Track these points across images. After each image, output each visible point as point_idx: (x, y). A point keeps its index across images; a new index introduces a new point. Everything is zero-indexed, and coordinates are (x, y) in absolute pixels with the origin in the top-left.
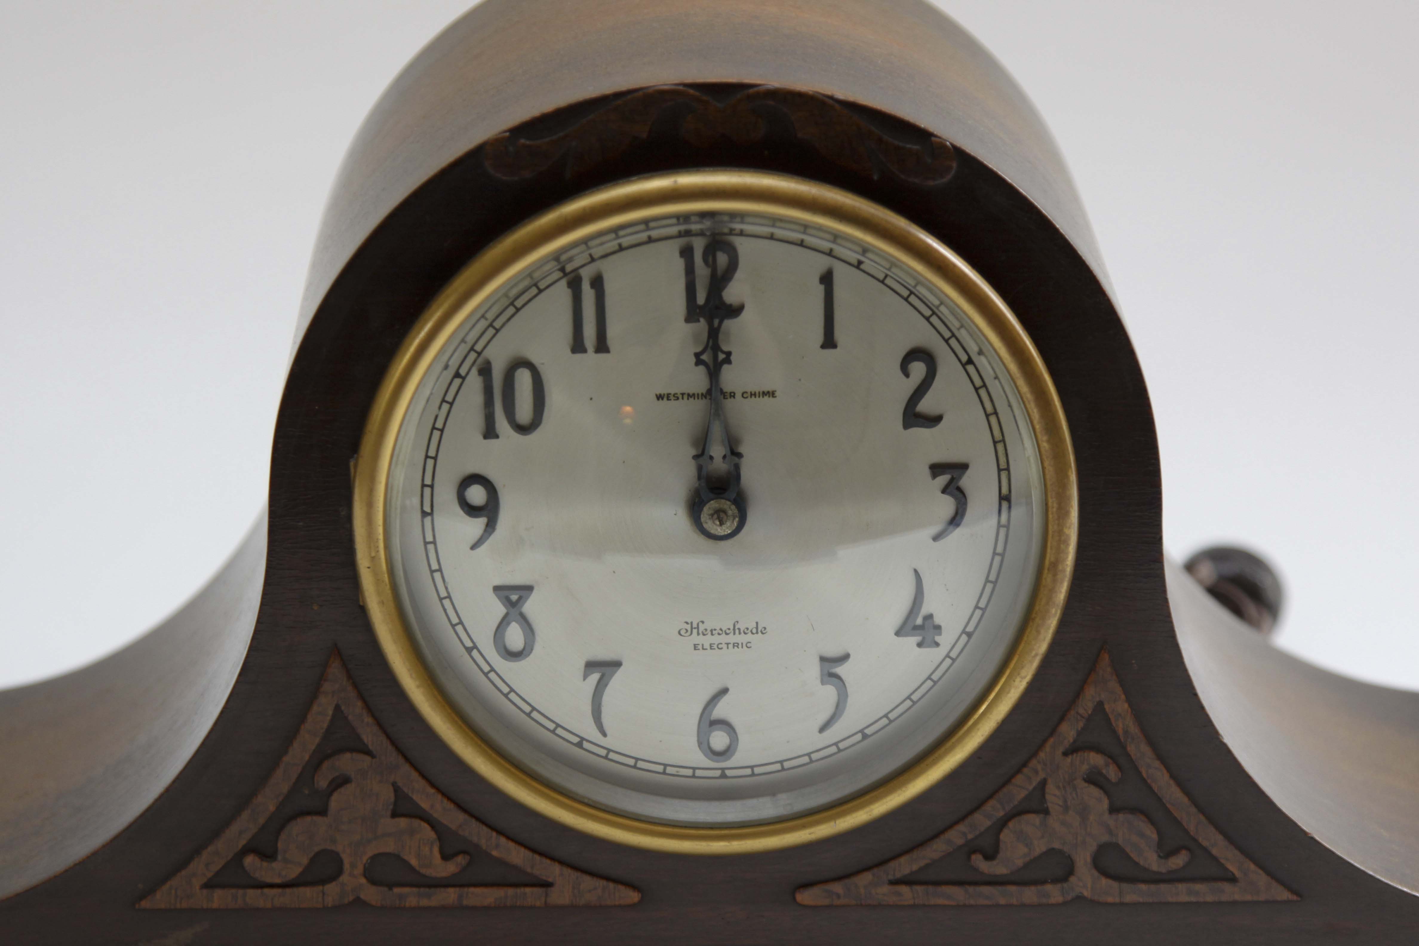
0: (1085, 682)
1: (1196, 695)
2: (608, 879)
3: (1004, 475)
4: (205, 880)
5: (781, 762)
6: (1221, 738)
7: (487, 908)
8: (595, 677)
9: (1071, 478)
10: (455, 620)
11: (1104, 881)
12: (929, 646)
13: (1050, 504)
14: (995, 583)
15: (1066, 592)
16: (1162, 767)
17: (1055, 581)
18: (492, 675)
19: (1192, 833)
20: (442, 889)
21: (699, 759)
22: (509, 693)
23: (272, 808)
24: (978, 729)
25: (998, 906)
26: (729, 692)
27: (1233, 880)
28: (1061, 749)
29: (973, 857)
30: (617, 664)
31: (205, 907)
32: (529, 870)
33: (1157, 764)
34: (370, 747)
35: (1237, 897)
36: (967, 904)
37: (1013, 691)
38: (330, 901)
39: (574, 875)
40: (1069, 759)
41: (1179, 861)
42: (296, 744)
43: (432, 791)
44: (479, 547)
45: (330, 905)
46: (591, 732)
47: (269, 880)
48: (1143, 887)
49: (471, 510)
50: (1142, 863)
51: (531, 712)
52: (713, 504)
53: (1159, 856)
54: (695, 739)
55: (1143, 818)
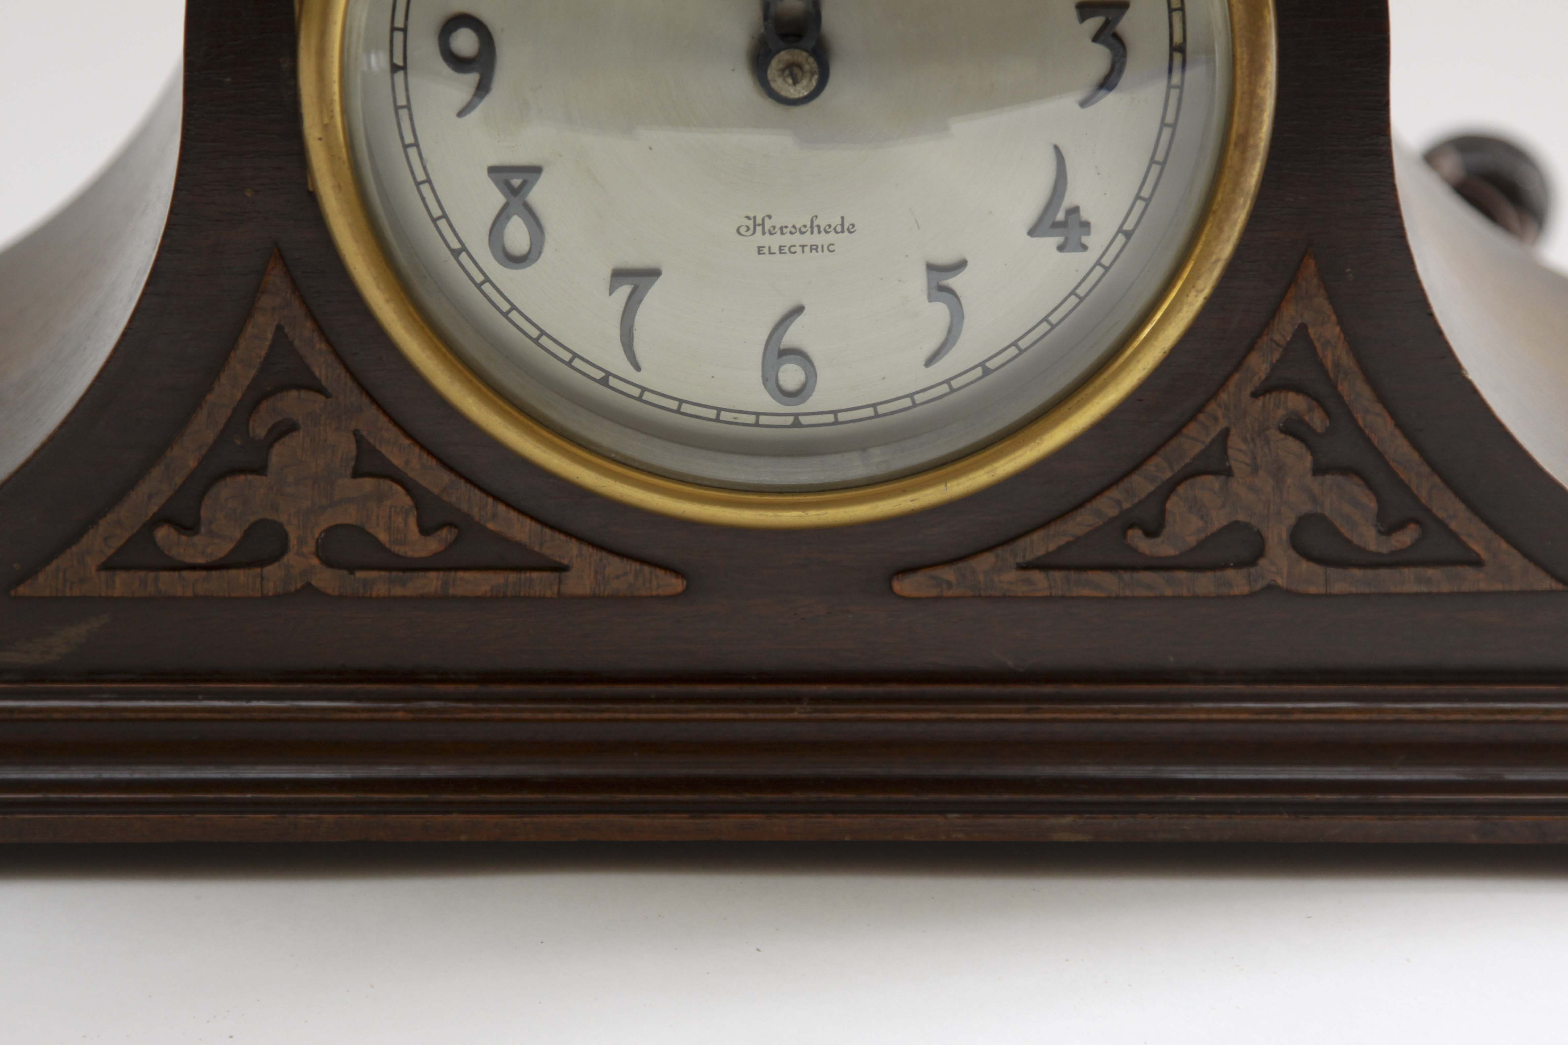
0: (1282, 298)
1: (1431, 315)
2: (643, 561)
3: (1177, 16)
4: (103, 559)
5: (874, 406)
6: (1464, 372)
7: (480, 599)
8: (624, 291)
9: (1268, 21)
10: (437, 212)
11: (1305, 566)
12: (1074, 250)
13: (1238, 56)
14: (1163, 164)
15: (1259, 176)
16: (1385, 414)
17: (1243, 160)
18: (487, 287)
19: (1423, 501)
20: (421, 574)
21: (764, 401)
22: (509, 311)
23: (192, 463)
24: (1139, 361)
25: (1162, 598)
26: (805, 312)
27: (1476, 563)
28: (1249, 389)
29: (1130, 533)
30: (654, 273)
31: (103, 594)
32: (537, 549)
33: (1378, 408)
34: (324, 382)
35: (1483, 586)
36: (1121, 595)
37: (1185, 309)
38: (270, 588)
39: (597, 555)
40: (1260, 402)
41: (1406, 538)
42: (224, 379)
43: (407, 442)
44: (469, 112)
45: (270, 594)
46: (619, 364)
47: (188, 560)
48: (1357, 573)
49: (458, 63)
50: (1356, 540)
51: (539, 337)
52: (784, 56)
53: (1380, 532)
54: (760, 374)
55: (1356, 479)
